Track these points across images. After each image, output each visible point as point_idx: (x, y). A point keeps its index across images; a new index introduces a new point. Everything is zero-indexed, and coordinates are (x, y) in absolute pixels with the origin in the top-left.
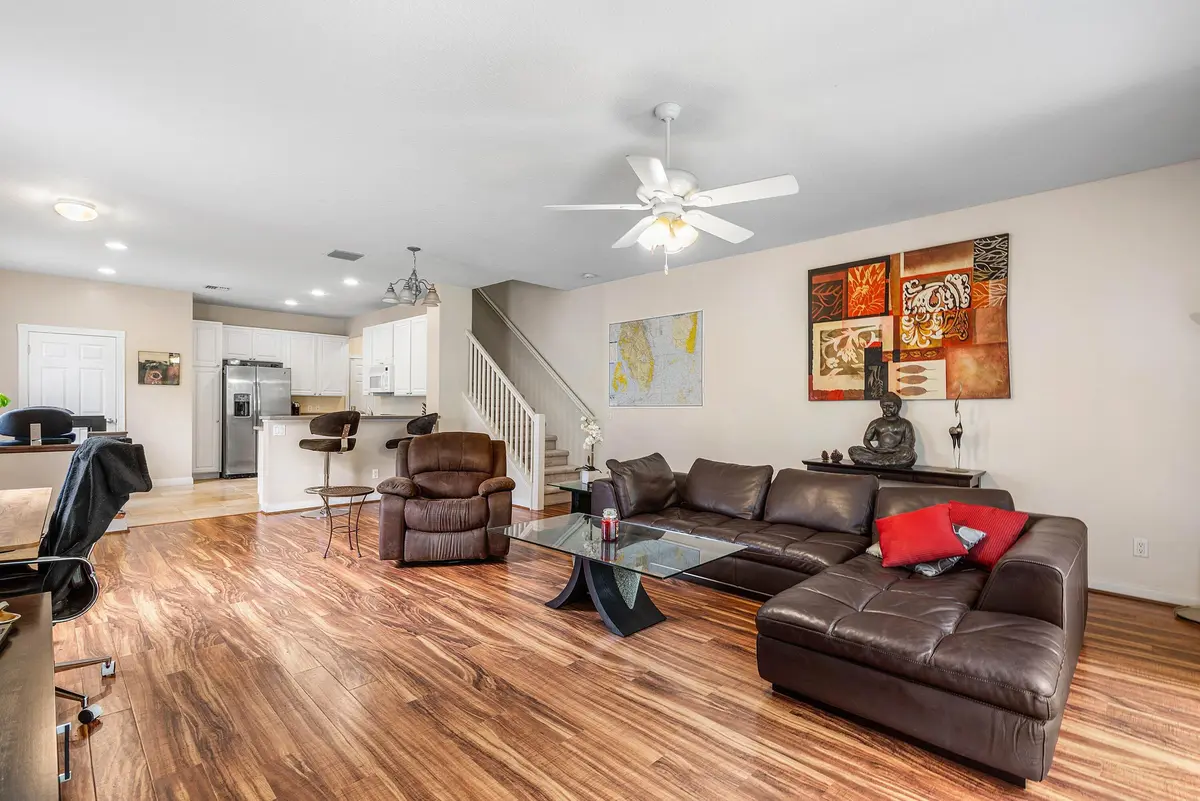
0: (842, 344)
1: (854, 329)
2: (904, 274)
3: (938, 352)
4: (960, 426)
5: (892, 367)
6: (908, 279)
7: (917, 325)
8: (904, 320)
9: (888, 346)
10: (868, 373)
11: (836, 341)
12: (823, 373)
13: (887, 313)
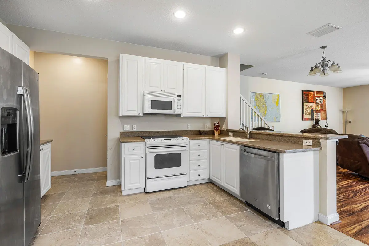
0: (308, 108)
1: (310, 105)
2: (316, 95)
3: (319, 111)
4: (328, 125)
5: (315, 113)
6: (316, 96)
7: (317, 106)
8: (316, 104)
9: (314, 110)
10: (312, 114)
11: (307, 107)
12: (305, 114)
13: (314, 103)
